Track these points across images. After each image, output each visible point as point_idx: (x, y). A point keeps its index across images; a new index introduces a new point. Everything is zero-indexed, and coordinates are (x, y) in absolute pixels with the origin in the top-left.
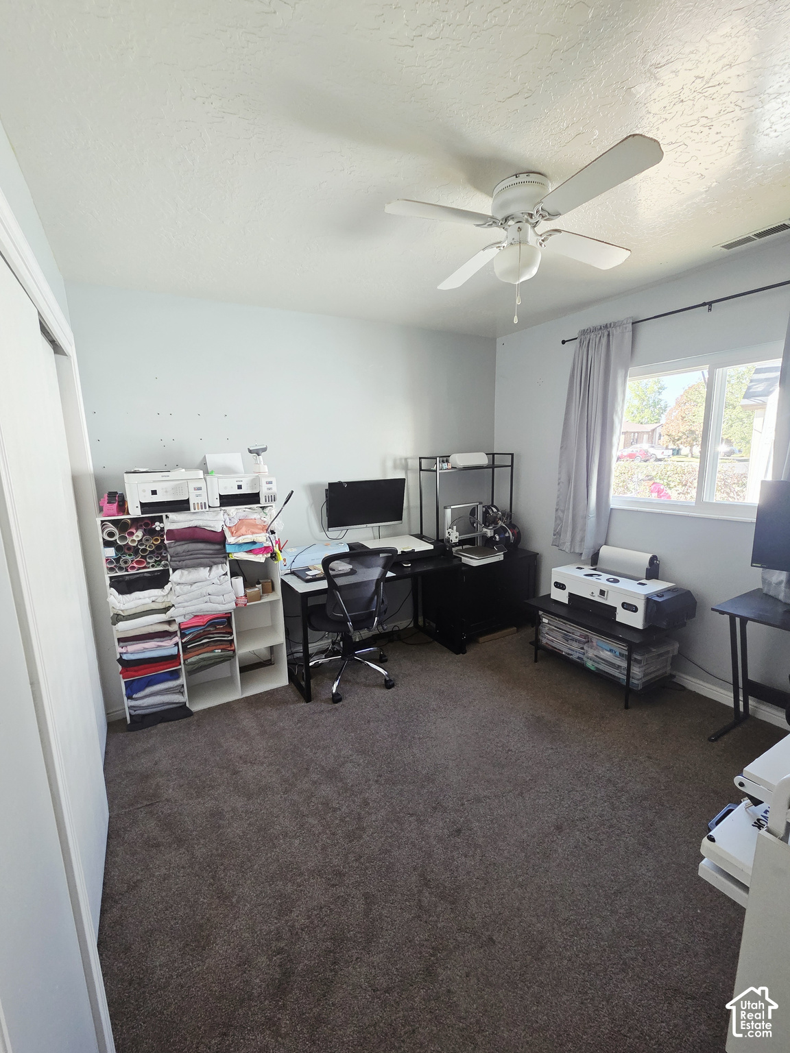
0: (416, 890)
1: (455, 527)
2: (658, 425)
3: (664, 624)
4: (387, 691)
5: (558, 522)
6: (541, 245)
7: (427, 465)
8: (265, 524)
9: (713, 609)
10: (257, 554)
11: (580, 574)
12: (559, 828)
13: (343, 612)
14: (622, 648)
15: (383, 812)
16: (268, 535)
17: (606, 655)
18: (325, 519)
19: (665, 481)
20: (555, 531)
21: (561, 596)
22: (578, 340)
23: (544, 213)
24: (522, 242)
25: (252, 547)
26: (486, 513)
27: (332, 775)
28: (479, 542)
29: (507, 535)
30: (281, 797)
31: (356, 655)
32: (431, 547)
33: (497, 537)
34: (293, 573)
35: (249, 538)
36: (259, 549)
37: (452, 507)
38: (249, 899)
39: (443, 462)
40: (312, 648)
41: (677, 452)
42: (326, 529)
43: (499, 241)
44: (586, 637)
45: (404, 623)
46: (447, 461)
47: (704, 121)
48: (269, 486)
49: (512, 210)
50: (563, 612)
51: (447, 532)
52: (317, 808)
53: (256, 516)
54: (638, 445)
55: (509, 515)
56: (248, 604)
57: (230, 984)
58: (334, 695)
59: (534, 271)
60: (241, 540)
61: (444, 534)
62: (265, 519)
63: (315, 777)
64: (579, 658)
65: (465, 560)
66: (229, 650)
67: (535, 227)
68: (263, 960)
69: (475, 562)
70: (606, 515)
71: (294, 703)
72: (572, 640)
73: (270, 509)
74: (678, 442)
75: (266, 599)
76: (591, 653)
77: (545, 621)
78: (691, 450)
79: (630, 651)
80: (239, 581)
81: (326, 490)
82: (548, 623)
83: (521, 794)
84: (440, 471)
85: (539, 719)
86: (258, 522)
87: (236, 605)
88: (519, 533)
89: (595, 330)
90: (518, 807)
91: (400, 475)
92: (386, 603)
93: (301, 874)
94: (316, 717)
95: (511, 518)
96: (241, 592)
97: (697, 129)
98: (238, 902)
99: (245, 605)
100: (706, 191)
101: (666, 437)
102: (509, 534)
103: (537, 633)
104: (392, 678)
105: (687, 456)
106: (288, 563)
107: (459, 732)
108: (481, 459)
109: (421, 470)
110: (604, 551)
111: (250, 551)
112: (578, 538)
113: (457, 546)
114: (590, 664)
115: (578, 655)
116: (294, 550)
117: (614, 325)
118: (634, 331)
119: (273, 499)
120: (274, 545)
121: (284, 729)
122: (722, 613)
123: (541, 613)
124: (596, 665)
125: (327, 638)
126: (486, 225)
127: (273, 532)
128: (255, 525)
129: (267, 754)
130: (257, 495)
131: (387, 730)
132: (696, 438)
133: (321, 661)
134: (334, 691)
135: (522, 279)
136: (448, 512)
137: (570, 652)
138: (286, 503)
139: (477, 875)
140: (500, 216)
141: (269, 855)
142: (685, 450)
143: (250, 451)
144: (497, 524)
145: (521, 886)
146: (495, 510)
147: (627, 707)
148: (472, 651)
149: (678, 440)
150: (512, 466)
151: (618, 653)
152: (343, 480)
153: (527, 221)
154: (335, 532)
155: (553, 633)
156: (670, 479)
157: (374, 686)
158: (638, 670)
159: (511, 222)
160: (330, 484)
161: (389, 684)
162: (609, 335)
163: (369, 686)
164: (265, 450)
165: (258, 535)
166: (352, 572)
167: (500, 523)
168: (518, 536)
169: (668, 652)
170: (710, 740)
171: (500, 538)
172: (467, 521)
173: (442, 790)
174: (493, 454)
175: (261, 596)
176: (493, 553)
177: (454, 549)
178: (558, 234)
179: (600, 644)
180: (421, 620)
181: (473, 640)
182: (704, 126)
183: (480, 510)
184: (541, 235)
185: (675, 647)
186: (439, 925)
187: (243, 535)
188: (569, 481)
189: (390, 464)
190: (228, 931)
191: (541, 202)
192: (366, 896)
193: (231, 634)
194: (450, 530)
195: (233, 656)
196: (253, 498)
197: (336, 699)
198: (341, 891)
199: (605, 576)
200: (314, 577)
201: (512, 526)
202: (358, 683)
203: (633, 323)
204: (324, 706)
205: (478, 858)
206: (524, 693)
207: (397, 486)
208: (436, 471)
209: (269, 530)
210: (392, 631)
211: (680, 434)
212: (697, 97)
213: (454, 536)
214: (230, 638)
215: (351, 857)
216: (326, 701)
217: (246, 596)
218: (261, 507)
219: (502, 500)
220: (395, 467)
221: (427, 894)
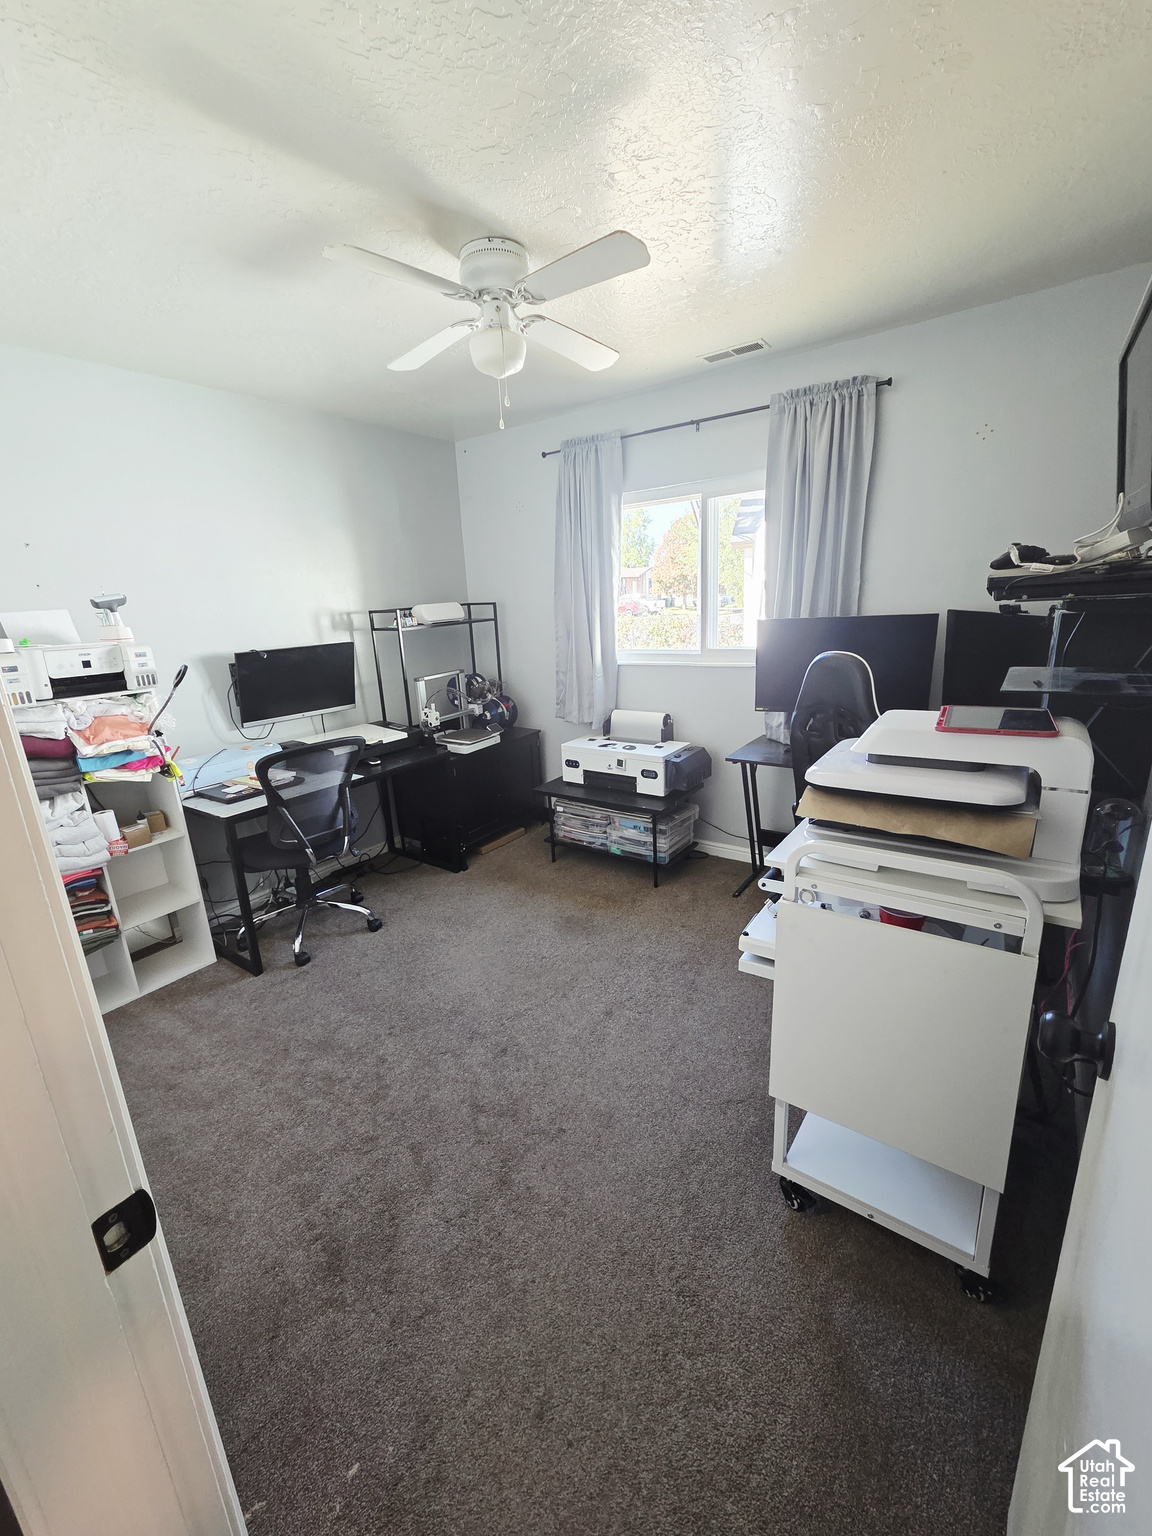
0: (469, 1120)
1: (433, 705)
2: (647, 568)
3: (683, 787)
4: (371, 935)
5: (561, 687)
6: (522, 331)
7: (382, 621)
8: (143, 721)
9: (727, 760)
10: (136, 769)
11: (594, 745)
12: (609, 1014)
13: (297, 836)
14: (644, 821)
15: (407, 1062)
16: (152, 738)
17: (631, 833)
18: (236, 710)
19: (663, 637)
20: (558, 699)
21: (575, 776)
22: (561, 454)
23: (527, 295)
24: (503, 326)
25: (126, 759)
26: (469, 684)
27: (324, 1046)
28: (466, 724)
29: (500, 710)
30: (258, 1091)
31: (318, 898)
32: (404, 735)
33: (488, 715)
34: (199, 795)
35: (120, 745)
36: (139, 761)
37: (426, 678)
38: (253, 1208)
39: (405, 615)
40: (255, 899)
41: (670, 604)
42: (239, 725)
43: (470, 318)
44: (607, 818)
45: (377, 848)
46: (410, 615)
47: (682, 224)
48: (142, 660)
49: (486, 283)
50: (580, 794)
51: (422, 713)
52: (317, 1087)
53: (124, 710)
54: (627, 595)
55: (498, 685)
56: (130, 851)
57: (261, 1295)
58: (297, 956)
59: (519, 366)
60: (105, 749)
61: (418, 717)
62: (141, 714)
63: (300, 1055)
64: (602, 844)
65: (452, 748)
66: (108, 928)
67: (514, 307)
68: (299, 1254)
69: (465, 748)
70: (614, 674)
71: (235, 981)
72: (593, 825)
73: (148, 698)
74: (671, 590)
75: (161, 839)
76: (615, 835)
77: (560, 809)
78: (684, 601)
79: (655, 823)
80: (109, 817)
81: (232, 665)
82: (564, 812)
83: (564, 995)
84: (404, 629)
85: (568, 920)
86: (132, 718)
87: (111, 854)
88: (514, 707)
89: (580, 442)
90: (562, 1008)
91: (344, 638)
92: (356, 816)
93: (319, 1158)
94: (278, 989)
95: (501, 690)
96: (115, 832)
97: (677, 230)
98: (238, 1217)
99: (126, 852)
100: (688, 296)
101: (658, 585)
102: (502, 709)
103: (552, 829)
104: (376, 917)
105: (681, 608)
106: (188, 780)
107: (481, 955)
108: (456, 612)
109: (373, 629)
110: (617, 717)
111: (123, 767)
112: (586, 704)
113: (439, 731)
114: (615, 849)
115: (600, 841)
116: (193, 761)
117: (602, 437)
118: (624, 447)
119: (152, 680)
120: (164, 752)
121: (231, 1015)
122: (735, 761)
123: (553, 799)
124: (622, 848)
125: (263, 888)
126: (457, 296)
127: (159, 734)
128: (127, 724)
129: (215, 1052)
130: (120, 676)
131: (387, 978)
132: (688, 585)
133: (265, 917)
134: (297, 951)
135: (508, 374)
136: (421, 685)
137: (592, 840)
138: (176, 685)
139: (534, 1082)
140: (473, 287)
141: (265, 1156)
142: (678, 601)
143: (96, 605)
144: (486, 697)
145: (581, 1076)
146: (480, 680)
147: (656, 886)
148: (475, 867)
149: (670, 587)
150: (495, 620)
151: (642, 828)
152: (258, 648)
153: (505, 299)
154: (254, 729)
155: (573, 824)
156: (668, 634)
157: (353, 933)
158: (663, 841)
159: (486, 297)
160: (238, 656)
161: (374, 926)
162: (596, 450)
163: (344, 935)
164: (122, 602)
165: (134, 739)
166: (298, 781)
167: (490, 696)
168: (514, 711)
169: (689, 818)
170: (734, 896)
171: (491, 715)
172: (447, 697)
173: (474, 1019)
174: (469, 605)
175: (151, 837)
176: (487, 735)
177: (435, 736)
178: (542, 321)
179: (624, 822)
180: (397, 840)
181: (474, 851)
182: (683, 228)
183: (462, 681)
184: (522, 320)
185: (694, 812)
186: (504, 1139)
187: (107, 741)
188: (568, 634)
189: (326, 622)
190: (236, 1250)
191: (523, 281)
192: (412, 1148)
193: (106, 902)
194: (426, 710)
195: (117, 935)
196: (113, 682)
197: (302, 960)
198: (378, 1154)
199: (621, 745)
200: (240, 795)
201: (506, 699)
202: (326, 935)
203: (622, 438)
204: (285, 974)
205: (531, 1067)
206: (547, 897)
207: (343, 654)
208: (397, 629)
209: (153, 729)
210: (360, 862)
211: (672, 581)
212: (676, 199)
213: (434, 718)
214: (105, 909)
215: (380, 1119)
216: (287, 967)
217: (124, 838)
218: (129, 696)
219: (487, 666)
220: (335, 626)
221: (483, 1119)
